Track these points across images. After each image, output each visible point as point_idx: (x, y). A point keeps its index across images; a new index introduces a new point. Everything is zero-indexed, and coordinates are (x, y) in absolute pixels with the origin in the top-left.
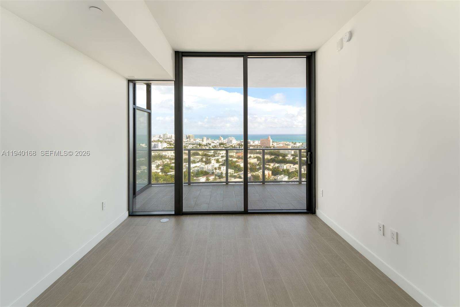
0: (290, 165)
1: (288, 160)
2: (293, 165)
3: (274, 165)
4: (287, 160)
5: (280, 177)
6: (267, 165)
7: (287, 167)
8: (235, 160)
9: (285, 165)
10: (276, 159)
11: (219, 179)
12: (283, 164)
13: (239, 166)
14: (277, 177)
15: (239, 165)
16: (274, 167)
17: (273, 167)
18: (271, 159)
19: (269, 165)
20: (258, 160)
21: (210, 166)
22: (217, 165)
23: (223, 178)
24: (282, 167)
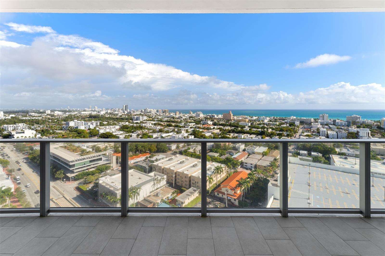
0: (247, 135)
1: (245, 131)
2: (250, 135)
5: (238, 145)
6: (228, 135)
7: (244, 137)
8: (201, 130)
9: (243, 135)
10: (235, 130)
12: (241, 134)
13: (204, 135)
14: (236, 145)
16: (233, 136)
18: (231, 130)
19: (230, 135)
20: (220, 131)
21: (180, 135)
22: (186, 135)
24: (240, 136)
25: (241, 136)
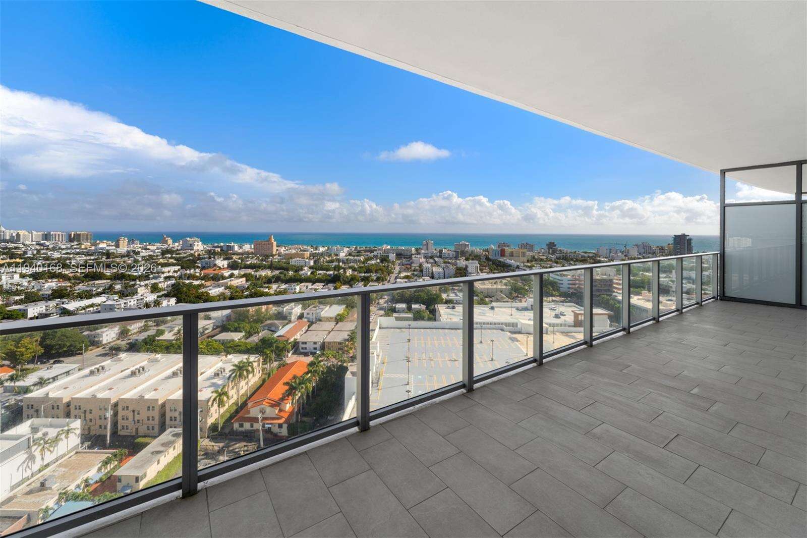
0: (307, 284)
1: (303, 276)
2: (312, 285)
3: (279, 286)
4: (301, 276)
5: (287, 307)
6: (266, 287)
7: (301, 289)
8: (196, 283)
9: (298, 285)
10: (282, 276)
11: (155, 326)
12: (295, 284)
13: (205, 295)
14: (283, 308)
15: (206, 292)
16: (278, 290)
17: (276, 291)
18: (273, 277)
19: (269, 288)
20: (247, 281)
21: (132, 300)
22: (151, 297)
23: (165, 324)
24: (292, 289)
25: (295, 289)
